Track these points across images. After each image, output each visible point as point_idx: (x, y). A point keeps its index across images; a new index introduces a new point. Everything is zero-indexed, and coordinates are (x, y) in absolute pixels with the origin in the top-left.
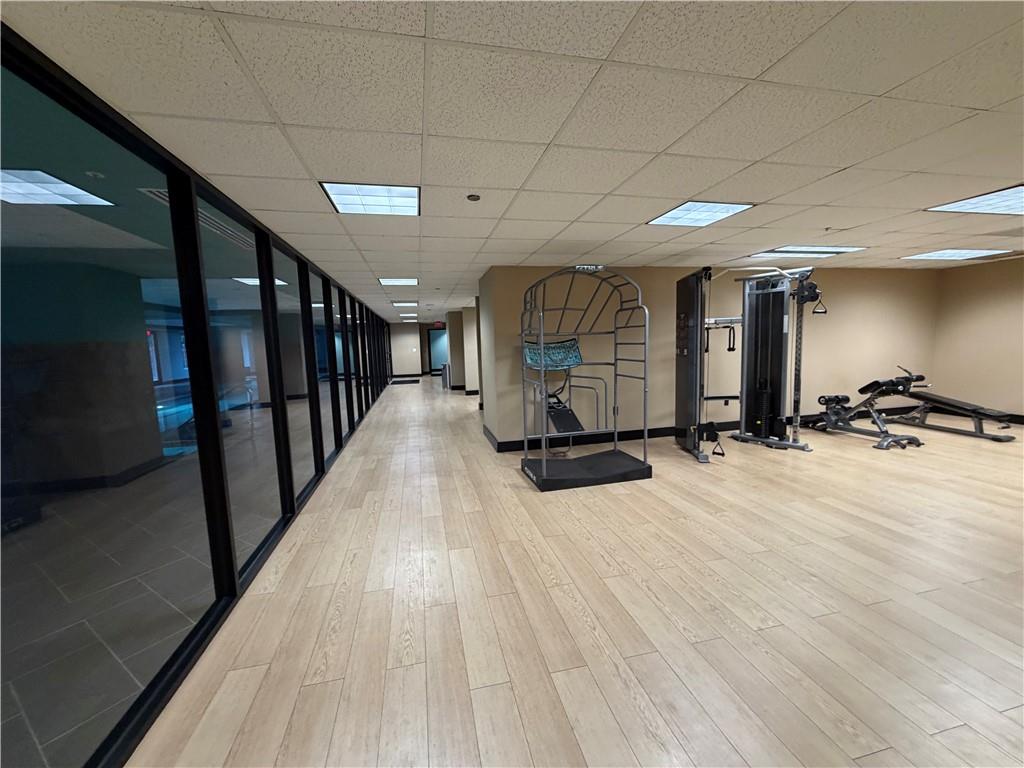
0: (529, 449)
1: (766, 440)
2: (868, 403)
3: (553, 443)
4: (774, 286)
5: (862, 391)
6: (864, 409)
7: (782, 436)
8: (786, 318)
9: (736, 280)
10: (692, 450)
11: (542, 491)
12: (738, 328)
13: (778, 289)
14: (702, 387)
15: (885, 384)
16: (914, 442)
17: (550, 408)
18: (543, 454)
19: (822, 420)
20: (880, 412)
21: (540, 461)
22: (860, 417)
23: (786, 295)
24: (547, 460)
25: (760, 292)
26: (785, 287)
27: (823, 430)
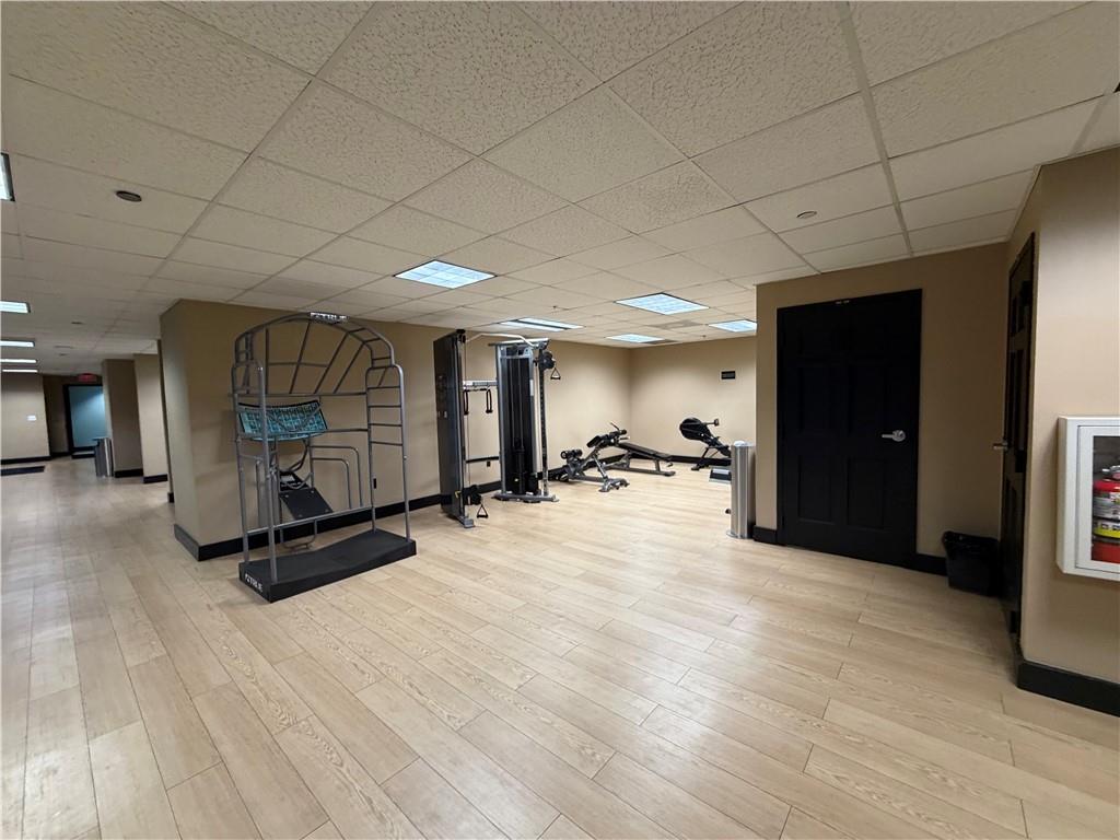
0: (251, 548)
1: (523, 496)
2: (594, 454)
3: (291, 533)
4: (521, 353)
5: (589, 445)
6: (591, 460)
7: (536, 491)
8: (531, 381)
9: (490, 345)
10: (457, 517)
11: (272, 602)
12: (494, 390)
13: (524, 356)
14: (463, 449)
15: (603, 438)
16: (624, 483)
17: (282, 489)
18: (273, 551)
19: (564, 472)
20: (601, 461)
21: (268, 561)
22: (590, 467)
23: (531, 362)
24: (277, 559)
25: (509, 357)
26: (529, 354)
27: (566, 481)
